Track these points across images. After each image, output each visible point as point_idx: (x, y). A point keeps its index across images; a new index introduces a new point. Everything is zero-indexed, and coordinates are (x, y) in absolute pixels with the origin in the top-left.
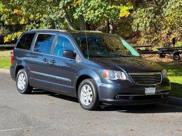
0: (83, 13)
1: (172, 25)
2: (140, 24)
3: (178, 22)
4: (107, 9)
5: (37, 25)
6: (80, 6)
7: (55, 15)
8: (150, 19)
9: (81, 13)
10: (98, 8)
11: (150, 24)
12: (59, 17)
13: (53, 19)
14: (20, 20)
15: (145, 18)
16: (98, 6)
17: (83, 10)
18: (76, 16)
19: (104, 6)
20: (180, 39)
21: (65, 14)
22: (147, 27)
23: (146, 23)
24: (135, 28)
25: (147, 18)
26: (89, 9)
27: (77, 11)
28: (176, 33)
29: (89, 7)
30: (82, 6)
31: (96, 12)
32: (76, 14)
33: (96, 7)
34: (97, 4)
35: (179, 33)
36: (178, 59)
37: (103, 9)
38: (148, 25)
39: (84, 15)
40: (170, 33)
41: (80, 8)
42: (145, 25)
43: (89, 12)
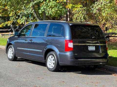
0: (45, 10)
1: (106, 19)
2: (77, 18)
3: (110, 16)
4: (60, 8)
5: (17, 17)
6: (43, 6)
7: (27, 11)
8: (83, 15)
9: (44, 10)
10: (54, 7)
11: (83, 18)
12: (30, 12)
13: (26, 13)
14: (9, 14)
15: (80, 14)
16: (55, 6)
17: (45, 8)
18: (40, 12)
19: (58, 6)
20: (111, 28)
21: (33, 10)
22: (82, 20)
23: (81, 17)
24: (74, 20)
25: (81, 14)
26: (48, 8)
27: (41, 8)
28: (108, 24)
29: (49, 6)
30: (44, 5)
31: (53, 9)
32: (40, 10)
33: (53, 6)
34: (54, 5)
35: (110, 24)
36: (108, 40)
37: (57, 8)
38: (82, 18)
39: (46, 11)
40: (105, 24)
41: (43, 7)
42: (81, 18)
43: (48, 9)
